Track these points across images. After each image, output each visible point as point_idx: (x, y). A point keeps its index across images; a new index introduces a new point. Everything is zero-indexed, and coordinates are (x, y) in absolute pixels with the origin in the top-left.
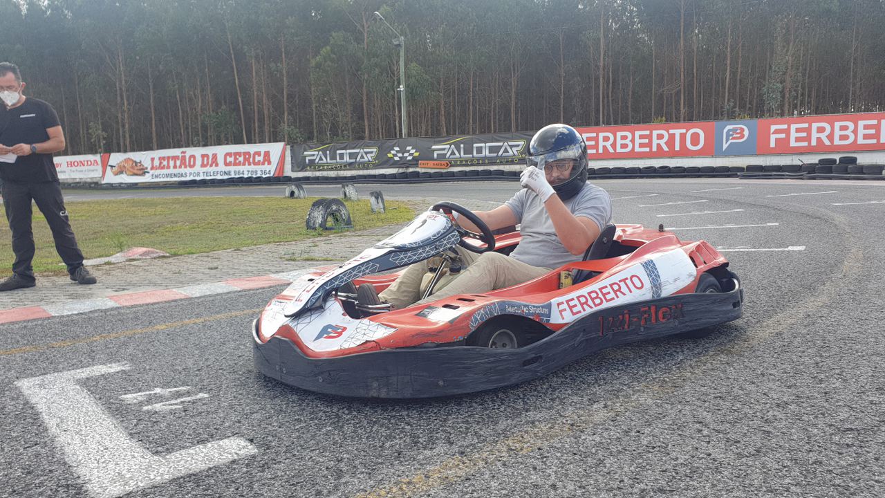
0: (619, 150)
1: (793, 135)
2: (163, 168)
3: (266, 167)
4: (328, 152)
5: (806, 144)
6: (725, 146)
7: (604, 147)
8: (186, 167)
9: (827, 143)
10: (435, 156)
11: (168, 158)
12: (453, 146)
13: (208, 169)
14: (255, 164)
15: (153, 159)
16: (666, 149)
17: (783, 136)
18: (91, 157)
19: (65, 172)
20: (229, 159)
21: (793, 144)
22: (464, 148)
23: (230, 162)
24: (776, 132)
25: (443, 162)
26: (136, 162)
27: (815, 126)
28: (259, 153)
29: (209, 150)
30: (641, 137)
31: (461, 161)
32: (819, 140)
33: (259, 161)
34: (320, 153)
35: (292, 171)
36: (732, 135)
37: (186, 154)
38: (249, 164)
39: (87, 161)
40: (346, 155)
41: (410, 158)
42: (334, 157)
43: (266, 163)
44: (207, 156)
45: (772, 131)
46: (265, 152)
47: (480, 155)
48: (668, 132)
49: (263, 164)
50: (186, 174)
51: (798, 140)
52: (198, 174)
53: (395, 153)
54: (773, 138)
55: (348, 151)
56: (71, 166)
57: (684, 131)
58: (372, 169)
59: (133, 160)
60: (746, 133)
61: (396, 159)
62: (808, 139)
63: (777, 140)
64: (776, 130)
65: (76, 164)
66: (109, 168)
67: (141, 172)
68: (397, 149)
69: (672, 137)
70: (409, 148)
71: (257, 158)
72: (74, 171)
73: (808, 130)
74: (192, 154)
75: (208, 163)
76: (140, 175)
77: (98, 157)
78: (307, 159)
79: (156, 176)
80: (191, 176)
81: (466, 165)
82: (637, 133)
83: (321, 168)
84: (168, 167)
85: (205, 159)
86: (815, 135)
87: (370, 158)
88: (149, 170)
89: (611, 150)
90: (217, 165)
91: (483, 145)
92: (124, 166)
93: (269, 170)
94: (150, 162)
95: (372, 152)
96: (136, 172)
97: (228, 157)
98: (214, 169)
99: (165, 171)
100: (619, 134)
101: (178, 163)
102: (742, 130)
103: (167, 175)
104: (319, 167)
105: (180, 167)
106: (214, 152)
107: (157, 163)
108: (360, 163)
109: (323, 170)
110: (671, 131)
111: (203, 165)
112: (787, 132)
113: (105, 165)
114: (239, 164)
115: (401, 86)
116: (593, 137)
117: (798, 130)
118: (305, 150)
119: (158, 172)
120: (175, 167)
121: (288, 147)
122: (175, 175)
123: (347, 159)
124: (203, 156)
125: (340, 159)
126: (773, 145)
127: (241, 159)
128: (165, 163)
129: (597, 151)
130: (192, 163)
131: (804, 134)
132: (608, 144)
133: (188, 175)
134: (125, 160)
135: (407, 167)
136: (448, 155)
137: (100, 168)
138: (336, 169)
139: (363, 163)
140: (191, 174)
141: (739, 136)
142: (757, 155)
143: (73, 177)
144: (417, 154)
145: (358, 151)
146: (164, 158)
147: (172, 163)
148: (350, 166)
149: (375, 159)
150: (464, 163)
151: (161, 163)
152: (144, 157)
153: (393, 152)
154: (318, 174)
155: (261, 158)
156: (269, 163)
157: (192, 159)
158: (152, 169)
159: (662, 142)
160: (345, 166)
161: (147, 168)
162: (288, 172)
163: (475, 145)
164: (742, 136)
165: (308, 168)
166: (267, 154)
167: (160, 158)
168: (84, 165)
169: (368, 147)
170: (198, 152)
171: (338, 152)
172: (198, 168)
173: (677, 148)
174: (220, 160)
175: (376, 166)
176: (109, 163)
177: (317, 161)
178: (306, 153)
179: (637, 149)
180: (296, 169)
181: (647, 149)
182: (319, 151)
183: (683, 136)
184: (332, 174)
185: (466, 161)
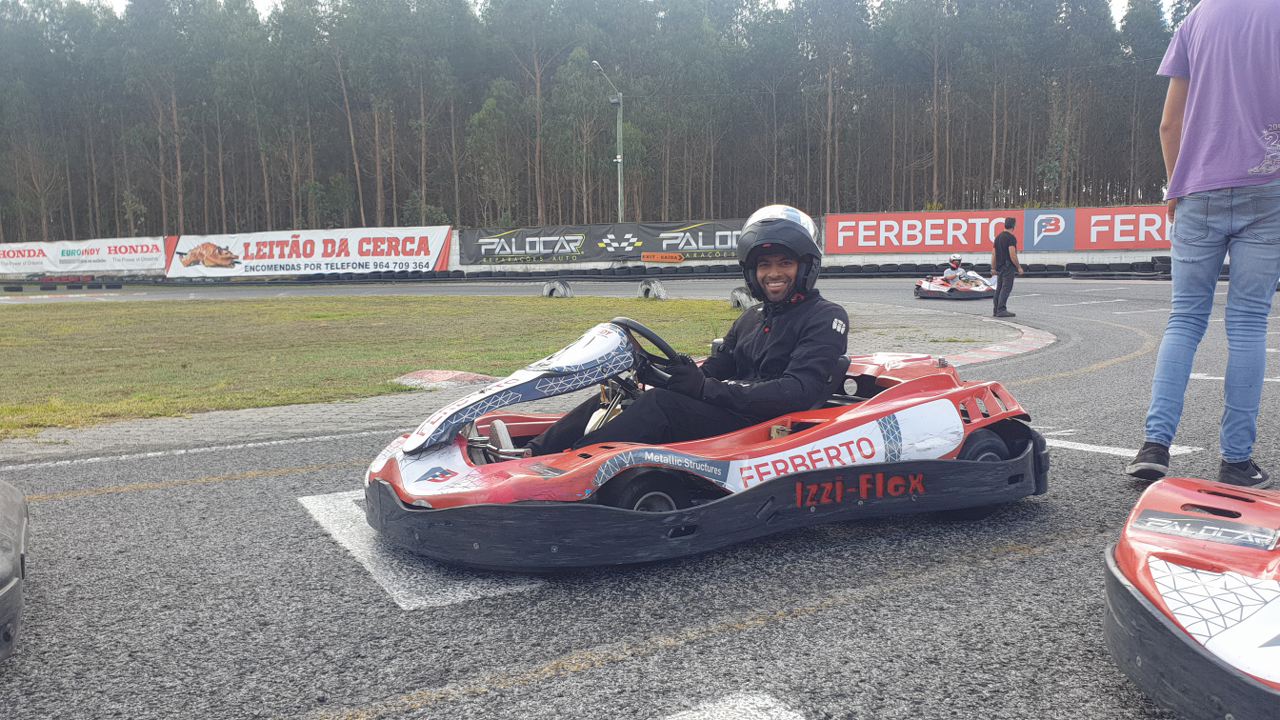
0: (905, 242)
1: (1118, 228)
2: (263, 257)
3: (422, 258)
4: (513, 240)
5: (1132, 239)
6: (1037, 240)
7: (887, 239)
8: (298, 256)
9: (1157, 237)
10: (664, 246)
11: (271, 244)
12: (688, 234)
13: (333, 259)
14: (406, 253)
15: (247, 246)
16: (964, 241)
17: (1106, 228)
18: (148, 241)
19: (104, 261)
20: (366, 247)
21: (1118, 238)
22: (703, 236)
23: (368, 251)
24: (1098, 223)
25: (674, 255)
26: (220, 249)
27: (1143, 217)
28: (411, 240)
29: (337, 234)
30: (934, 227)
31: (699, 254)
32: (1148, 233)
33: (412, 250)
34: (503, 240)
35: (461, 264)
36: (1045, 226)
37: (299, 239)
38: (397, 254)
39: (142, 247)
40: (538, 244)
41: (630, 249)
42: (521, 246)
43: (422, 253)
44: (333, 242)
45: (1093, 223)
46: (421, 238)
47: (724, 246)
48: (967, 221)
49: (418, 253)
50: (298, 265)
51: (1123, 233)
52: (319, 266)
53: (609, 242)
54: (1094, 231)
55: (542, 239)
56: (116, 253)
57: (986, 220)
58: (575, 262)
59: (215, 246)
60: (1062, 224)
61: (610, 249)
62: (1135, 233)
63: (1098, 233)
64: (1097, 221)
65: (123, 250)
66: (176, 257)
67: (229, 262)
68: (612, 237)
69: (972, 227)
70: (627, 236)
71: (409, 246)
72: (119, 260)
73: (1136, 223)
74: (310, 238)
75: (333, 251)
76: (226, 266)
77: (160, 241)
78: (483, 248)
79: (252, 269)
80: (308, 269)
81: (706, 259)
82: (929, 223)
83: (503, 260)
84: (271, 256)
85: (330, 246)
86: (1143, 228)
87: (573, 249)
88: (240, 259)
89: (896, 243)
90: (347, 254)
91: (729, 233)
92: (201, 254)
93: (428, 262)
94: (243, 249)
95: (576, 241)
96: (219, 262)
97: (364, 244)
98: (343, 259)
99: (266, 262)
100: (906, 223)
101: (287, 250)
102: (1057, 220)
103: (270, 268)
104: (500, 258)
105: (290, 256)
106: (342, 237)
107: (253, 250)
108: (558, 255)
109: (507, 263)
110: (971, 221)
111: (325, 254)
112: (1111, 224)
113: (170, 252)
114: (382, 253)
115: (618, 157)
116: (873, 226)
117: (1123, 222)
118: (482, 237)
119: (254, 263)
120: (282, 256)
121: (456, 233)
122: (282, 267)
123: (540, 249)
124: (326, 242)
125: (530, 249)
126: (1094, 239)
127: (385, 247)
128: (266, 250)
129: (878, 242)
130: (308, 251)
131: (1131, 227)
132: (892, 235)
133: (302, 267)
134: (203, 245)
135: (625, 261)
136: (681, 246)
137: (162, 257)
138: (525, 262)
139: (564, 255)
140: (306, 266)
141: (1053, 227)
142: (1076, 251)
143: (118, 268)
144: (639, 244)
145: (556, 238)
146: (264, 244)
147: (277, 251)
148: (546, 258)
149: (580, 250)
150: (703, 255)
151: (259, 250)
152: (233, 242)
153: (606, 241)
154: (498, 268)
155: (415, 246)
156: (427, 253)
157: (309, 246)
158: (245, 258)
159: (960, 234)
160: (538, 258)
161: (237, 257)
162: (454, 264)
163: (718, 233)
164: (1058, 228)
165: (484, 260)
166: (424, 241)
167: (258, 244)
168: (136, 252)
169: (570, 234)
170: (318, 236)
171: (528, 239)
172: (317, 258)
173: (978, 241)
174: (353, 247)
175: (581, 259)
176: (178, 250)
177: (497, 251)
178: (481, 241)
179: (929, 242)
180: (467, 261)
181: (941, 242)
182: (500, 238)
183: (985, 227)
184: (519, 268)
185: (706, 254)
